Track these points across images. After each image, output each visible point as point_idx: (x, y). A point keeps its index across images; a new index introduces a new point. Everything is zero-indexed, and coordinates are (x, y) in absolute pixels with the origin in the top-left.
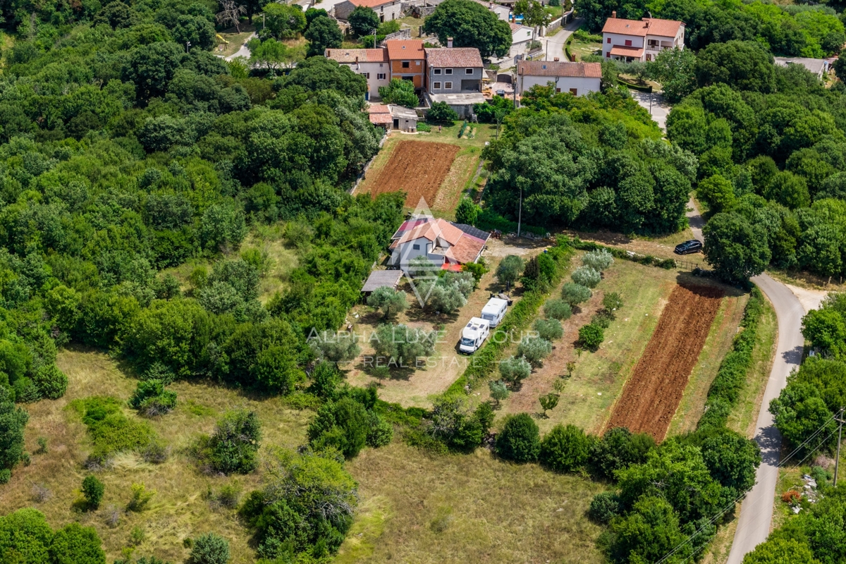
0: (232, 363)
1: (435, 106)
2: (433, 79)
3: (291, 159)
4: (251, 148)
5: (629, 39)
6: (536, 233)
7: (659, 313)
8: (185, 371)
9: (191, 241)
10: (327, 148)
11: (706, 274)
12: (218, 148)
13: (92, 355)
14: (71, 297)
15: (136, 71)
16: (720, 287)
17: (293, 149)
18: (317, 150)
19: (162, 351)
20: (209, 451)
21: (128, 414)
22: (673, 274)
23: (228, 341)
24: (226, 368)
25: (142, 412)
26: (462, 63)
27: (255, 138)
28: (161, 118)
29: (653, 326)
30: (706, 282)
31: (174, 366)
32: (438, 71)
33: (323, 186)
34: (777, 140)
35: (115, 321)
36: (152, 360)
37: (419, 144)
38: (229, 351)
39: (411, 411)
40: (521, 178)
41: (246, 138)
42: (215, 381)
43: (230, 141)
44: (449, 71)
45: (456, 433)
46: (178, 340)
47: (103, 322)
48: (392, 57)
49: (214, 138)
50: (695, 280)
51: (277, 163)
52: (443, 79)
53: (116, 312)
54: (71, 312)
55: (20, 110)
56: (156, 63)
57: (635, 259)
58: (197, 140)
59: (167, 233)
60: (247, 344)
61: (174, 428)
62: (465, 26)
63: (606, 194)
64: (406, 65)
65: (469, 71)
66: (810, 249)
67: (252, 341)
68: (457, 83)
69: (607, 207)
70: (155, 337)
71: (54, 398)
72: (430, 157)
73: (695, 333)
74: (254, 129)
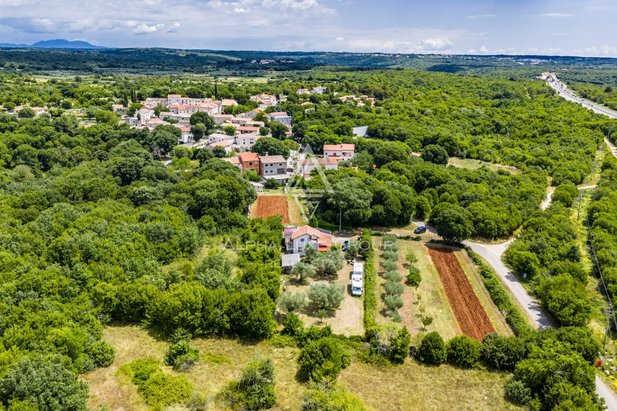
0: (232, 321)
1: (268, 180)
2: (265, 169)
3: (220, 203)
4: (198, 198)
5: (335, 152)
6: (348, 230)
7: (432, 263)
8: (199, 331)
9: (175, 249)
10: (237, 195)
11: (438, 242)
12: (178, 199)
13: (127, 328)
14: (111, 289)
15: (120, 171)
16: (448, 247)
17: (220, 196)
18: (232, 197)
19: (183, 320)
20: (242, 395)
21: (167, 371)
22: (422, 243)
23: (226, 307)
24: (228, 326)
25: (176, 368)
26: (277, 161)
27: (198, 192)
28: (141, 188)
29: (434, 269)
30: (439, 246)
31: (191, 328)
32: (267, 165)
33: (238, 215)
34: (427, 182)
35: (143, 303)
36: (175, 326)
37: (267, 197)
38: (228, 313)
39: (352, 338)
40: (342, 202)
41: (193, 194)
42: (219, 335)
43: (183, 195)
44: (272, 165)
45: (395, 351)
46: (193, 311)
47: (135, 305)
48: (244, 160)
49: (174, 195)
50: (434, 245)
51: (211, 204)
52: (269, 168)
53: (144, 296)
54: (111, 300)
55: (58, 192)
56: (131, 166)
57: (401, 238)
58: (165, 197)
59: (161, 245)
60: (241, 308)
61: (204, 377)
62: (272, 147)
63: (380, 209)
64: (251, 164)
65: (281, 165)
66: (482, 225)
67: (244, 304)
68: (275, 171)
69: (381, 214)
70: (176, 311)
71: (107, 366)
72: (275, 202)
73: (457, 270)
74: (197, 188)
